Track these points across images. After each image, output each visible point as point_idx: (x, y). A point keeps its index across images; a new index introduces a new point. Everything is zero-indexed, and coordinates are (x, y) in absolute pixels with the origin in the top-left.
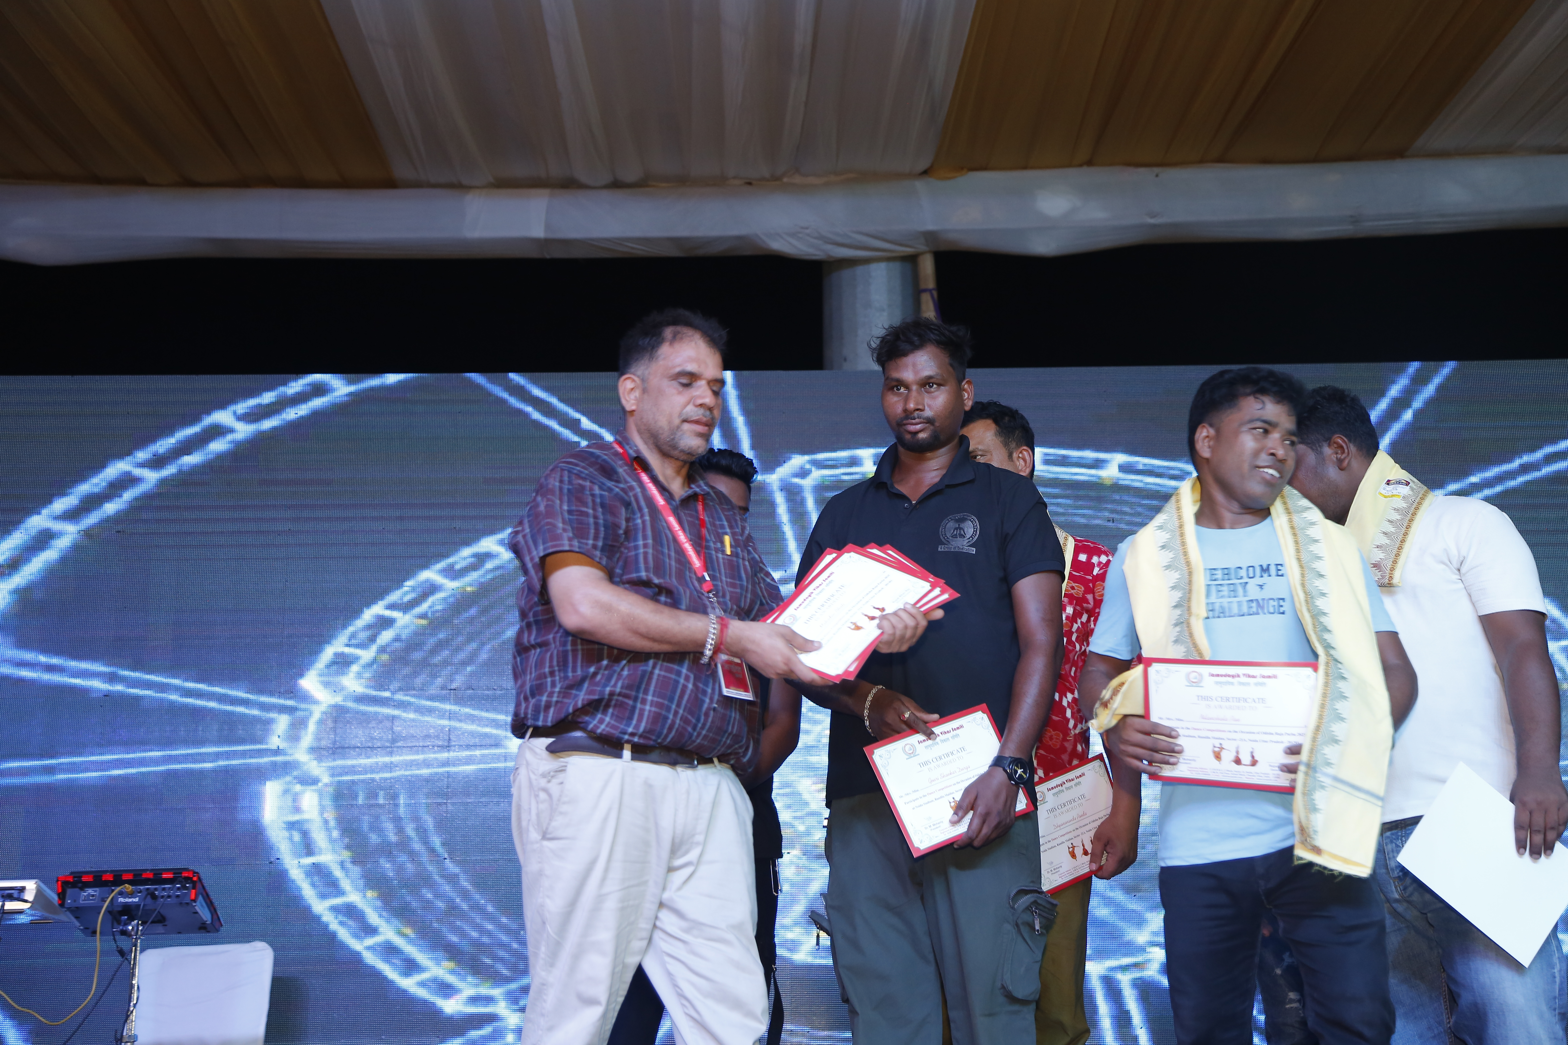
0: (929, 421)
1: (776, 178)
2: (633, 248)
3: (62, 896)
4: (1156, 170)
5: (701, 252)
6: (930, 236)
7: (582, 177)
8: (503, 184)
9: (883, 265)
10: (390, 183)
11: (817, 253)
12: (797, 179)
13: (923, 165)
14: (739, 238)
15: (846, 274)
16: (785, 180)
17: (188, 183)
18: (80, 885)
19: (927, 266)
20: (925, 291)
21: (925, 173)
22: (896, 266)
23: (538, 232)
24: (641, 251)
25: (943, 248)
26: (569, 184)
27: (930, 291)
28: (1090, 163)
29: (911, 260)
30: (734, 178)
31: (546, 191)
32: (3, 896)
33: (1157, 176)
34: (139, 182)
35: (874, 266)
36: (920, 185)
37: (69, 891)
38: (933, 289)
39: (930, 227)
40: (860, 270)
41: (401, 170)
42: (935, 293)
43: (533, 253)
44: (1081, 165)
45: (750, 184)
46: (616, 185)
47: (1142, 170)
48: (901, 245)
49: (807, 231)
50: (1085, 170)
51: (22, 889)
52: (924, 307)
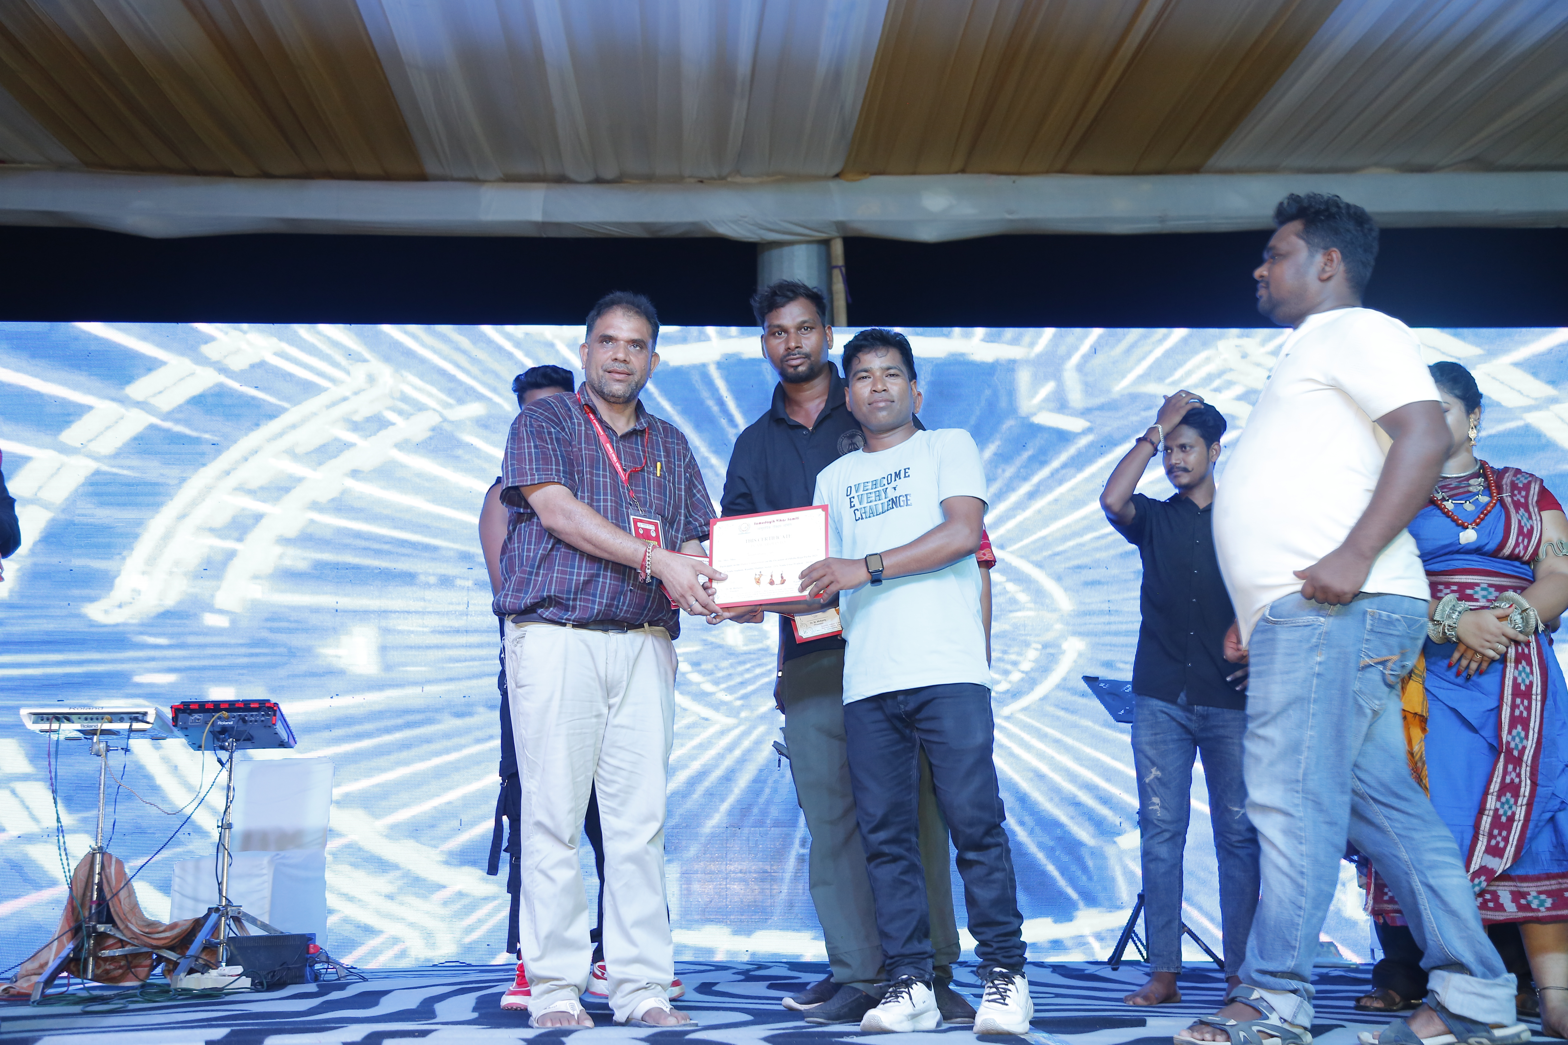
1: (722, 178)
2: (610, 230)
3: (175, 719)
4: (1014, 178)
5: (663, 234)
6: (840, 225)
7: (572, 175)
8: (510, 179)
9: (804, 247)
10: (422, 177)
11: (753, 236)
12: (738, 179)
13: (836, 169)
14: (694, 224)
15: (775, 253)
16: (729, 179)
17: (266, 175)
18: (188, 711)
19: (838, 248)
20: (836, 267)
21: (837, 176)
22: (814, 248)
23: (537, 216)
24: (617, 232)
25: (850, 234)
26: (561, 179)
27: (840, 267)
28: (963, 171)
29: (826, 243)
30: (690, 177)
31: (543, 185)
32: (131, 719)
33: (1014, 182)
34: (228, 174)
35: (797, 248)
36: (833, 185)
37: (180, 716)
38: (842, 266)
39: (841, 218)
40: (786, 250)
41: (431, 167)
42: (843, 269)
43: (533, 233)
44: (956, 173)
45: (702, 182)
46: (598, 181)
47: (1003, 177)
48: (817, 231)
49: (746, 219)
50: (960, 176)
51: (145, 714)
52: (835, 280)
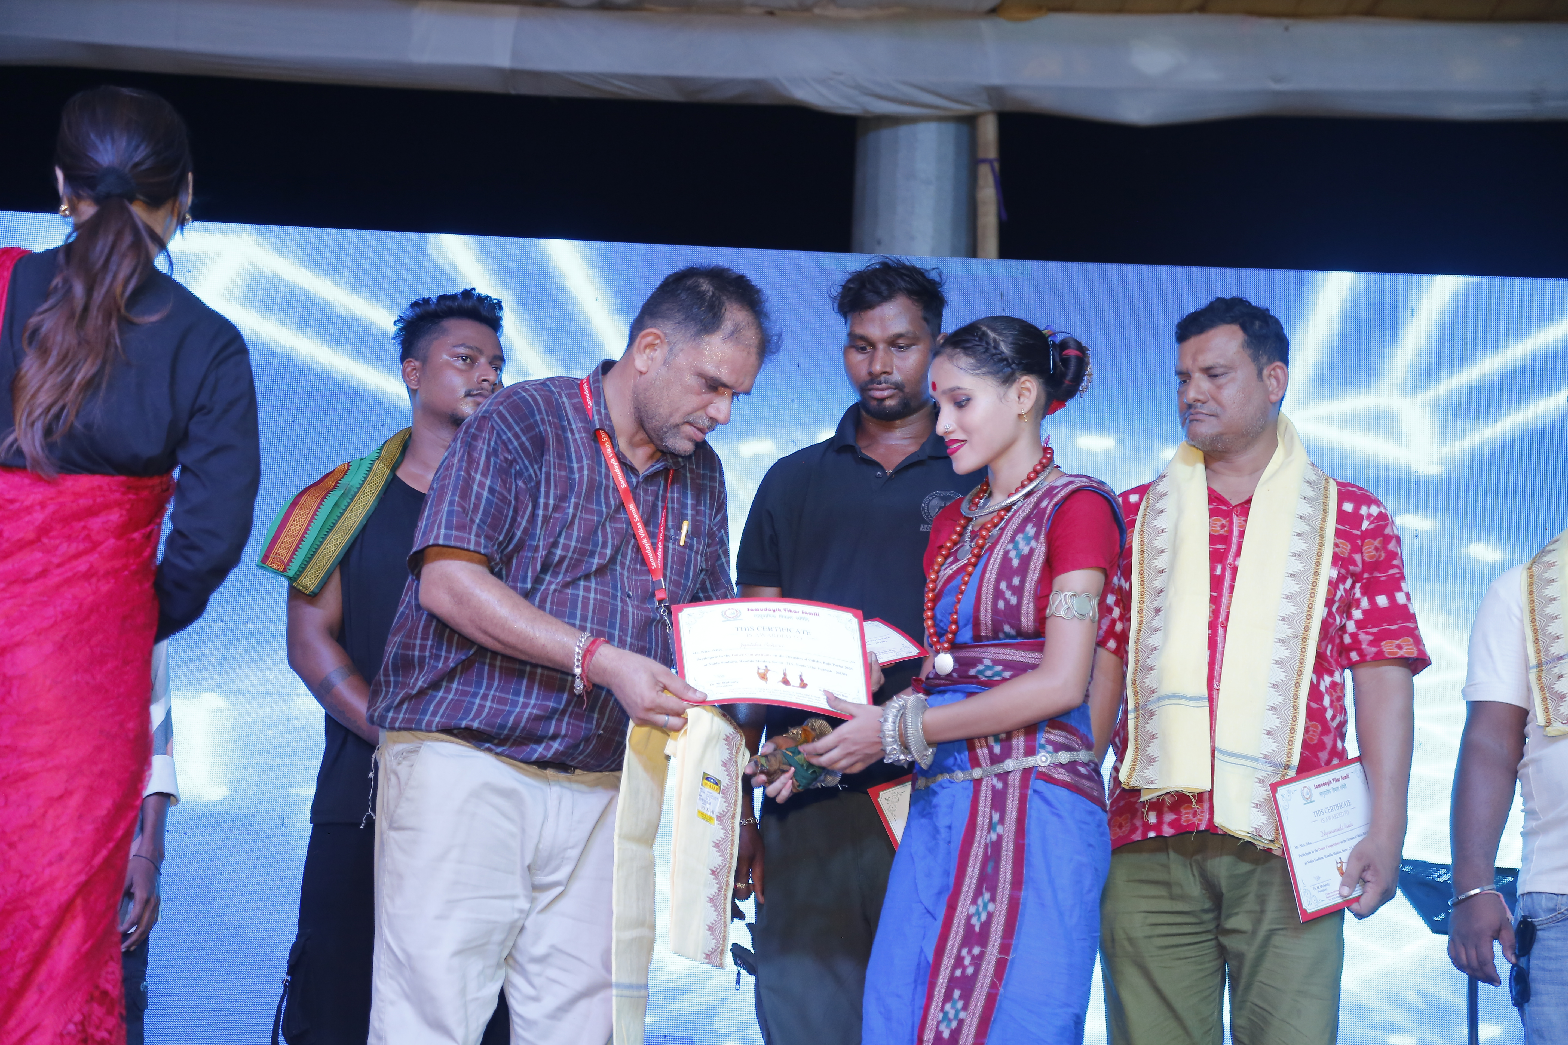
0: (898, 387)
1: (805, 9)
2: (621, 87)
4: (1286, 22)
5: (706, 97)
6: (994, 93)
9: (933, 126)
11: (852, 106)
12: (832, 11)
13: (991, 2)
14: (756, 82)
15: (886, 134)
16: (817, 11)
19: (989, 130)
20: (984, 161)
21: (993, 11)
22: (950, 129)
23: (503, 60)
24: (630, 91)
25: (1009, 108)
26: (545, 2)
27: (990, 162)
28: (1202, 9)
29: (969, 121)
30: (753, 5)
31: (516, 8)
33: (1286, 29)
35: (921, 127)
36: (986, 26)
38: (995, 160)
39: (996, 80)
40: (904, 130)
42: (996, 165)
43: (495, 86)
44: (1190, 11)
45: (771, 13)
46: (604, 6)
47: (1268, 21)
48: (957, 101)
49: (841, 78)
50: (1196, 17)
52: (981, 182)
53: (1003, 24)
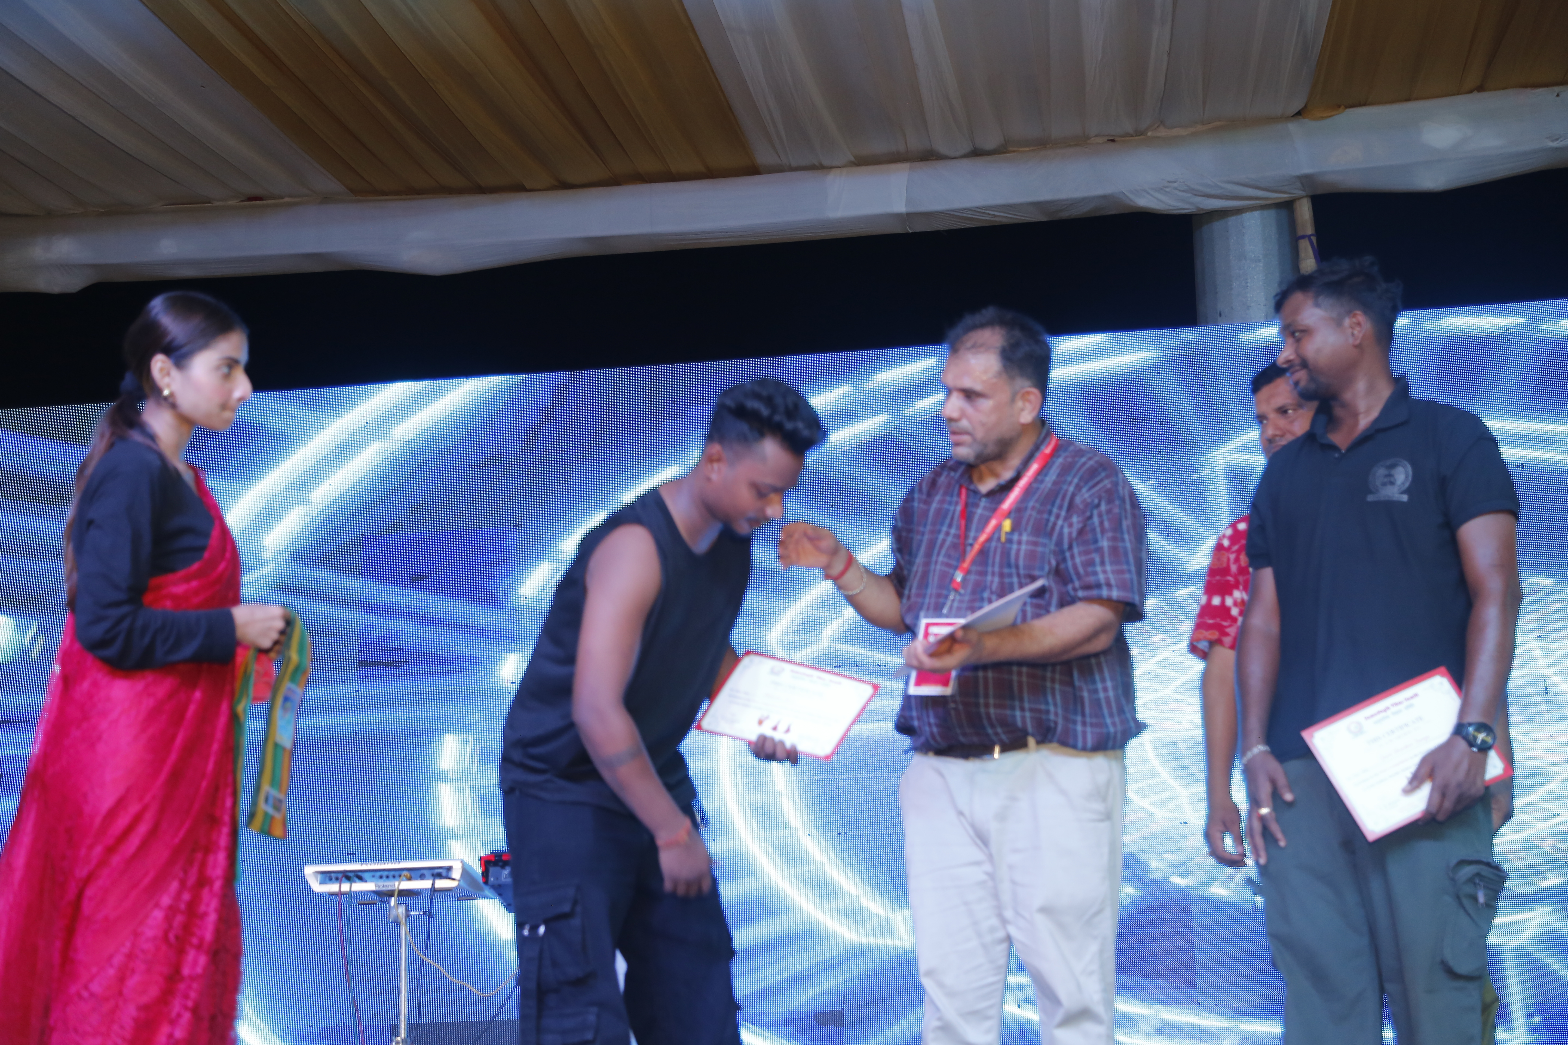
1: (1139, 133)
2: (995, 216)
3: (485, 874)
4: (1557, 89)
5: (1065, 215)
6: (1306, 180)
7: (943, 149)
8: (862, 161)
9: (1257, 214)
10: (753, 170)
11: (1187, 206)
12: (1163, 132)
13: (1298, 105)
14: (1104, 197)
15: (1217, 226)
16: (1149, 134)
17: (565, 186)
18: (501, 864)
19: (1305, 212)
20: (1303, 237)
21: (1299, 114)
22: (1271, 214)
23: (901, 207)
24: (1004, 218)
25: (1320, 191)
26: (928, 156)
27: (1309, 237)
28: (1481, 88)
29: (1288, 206)
30: (1096, 136)
31: (906, 166)
32: (433, 875)
33: (1558, 95)
34: (518, 188)
35: (1247, 216)
36: (1293, 127)
37: (492, 870)
38: (1312, 235)
39: (1307, 170)
40: (1232, 221)
41: (763, 156)
42: (1314, 239)
43: (896, 229)
44: (1471, 92)
45: (1113, 141)
46: (976, 153)
47: (1540, 90)
48: (1276, 192)
49: (1175, 185)
50: (1476, 96)
51: (449, 869)
52: (1302, 255)
53: (1308, 124)
